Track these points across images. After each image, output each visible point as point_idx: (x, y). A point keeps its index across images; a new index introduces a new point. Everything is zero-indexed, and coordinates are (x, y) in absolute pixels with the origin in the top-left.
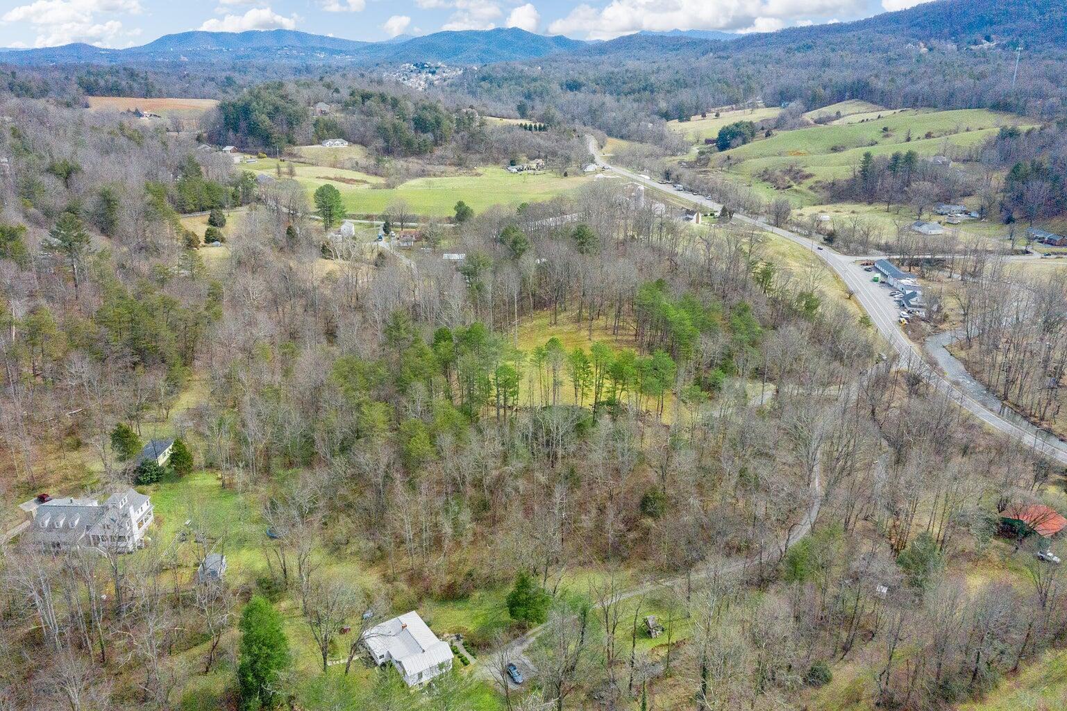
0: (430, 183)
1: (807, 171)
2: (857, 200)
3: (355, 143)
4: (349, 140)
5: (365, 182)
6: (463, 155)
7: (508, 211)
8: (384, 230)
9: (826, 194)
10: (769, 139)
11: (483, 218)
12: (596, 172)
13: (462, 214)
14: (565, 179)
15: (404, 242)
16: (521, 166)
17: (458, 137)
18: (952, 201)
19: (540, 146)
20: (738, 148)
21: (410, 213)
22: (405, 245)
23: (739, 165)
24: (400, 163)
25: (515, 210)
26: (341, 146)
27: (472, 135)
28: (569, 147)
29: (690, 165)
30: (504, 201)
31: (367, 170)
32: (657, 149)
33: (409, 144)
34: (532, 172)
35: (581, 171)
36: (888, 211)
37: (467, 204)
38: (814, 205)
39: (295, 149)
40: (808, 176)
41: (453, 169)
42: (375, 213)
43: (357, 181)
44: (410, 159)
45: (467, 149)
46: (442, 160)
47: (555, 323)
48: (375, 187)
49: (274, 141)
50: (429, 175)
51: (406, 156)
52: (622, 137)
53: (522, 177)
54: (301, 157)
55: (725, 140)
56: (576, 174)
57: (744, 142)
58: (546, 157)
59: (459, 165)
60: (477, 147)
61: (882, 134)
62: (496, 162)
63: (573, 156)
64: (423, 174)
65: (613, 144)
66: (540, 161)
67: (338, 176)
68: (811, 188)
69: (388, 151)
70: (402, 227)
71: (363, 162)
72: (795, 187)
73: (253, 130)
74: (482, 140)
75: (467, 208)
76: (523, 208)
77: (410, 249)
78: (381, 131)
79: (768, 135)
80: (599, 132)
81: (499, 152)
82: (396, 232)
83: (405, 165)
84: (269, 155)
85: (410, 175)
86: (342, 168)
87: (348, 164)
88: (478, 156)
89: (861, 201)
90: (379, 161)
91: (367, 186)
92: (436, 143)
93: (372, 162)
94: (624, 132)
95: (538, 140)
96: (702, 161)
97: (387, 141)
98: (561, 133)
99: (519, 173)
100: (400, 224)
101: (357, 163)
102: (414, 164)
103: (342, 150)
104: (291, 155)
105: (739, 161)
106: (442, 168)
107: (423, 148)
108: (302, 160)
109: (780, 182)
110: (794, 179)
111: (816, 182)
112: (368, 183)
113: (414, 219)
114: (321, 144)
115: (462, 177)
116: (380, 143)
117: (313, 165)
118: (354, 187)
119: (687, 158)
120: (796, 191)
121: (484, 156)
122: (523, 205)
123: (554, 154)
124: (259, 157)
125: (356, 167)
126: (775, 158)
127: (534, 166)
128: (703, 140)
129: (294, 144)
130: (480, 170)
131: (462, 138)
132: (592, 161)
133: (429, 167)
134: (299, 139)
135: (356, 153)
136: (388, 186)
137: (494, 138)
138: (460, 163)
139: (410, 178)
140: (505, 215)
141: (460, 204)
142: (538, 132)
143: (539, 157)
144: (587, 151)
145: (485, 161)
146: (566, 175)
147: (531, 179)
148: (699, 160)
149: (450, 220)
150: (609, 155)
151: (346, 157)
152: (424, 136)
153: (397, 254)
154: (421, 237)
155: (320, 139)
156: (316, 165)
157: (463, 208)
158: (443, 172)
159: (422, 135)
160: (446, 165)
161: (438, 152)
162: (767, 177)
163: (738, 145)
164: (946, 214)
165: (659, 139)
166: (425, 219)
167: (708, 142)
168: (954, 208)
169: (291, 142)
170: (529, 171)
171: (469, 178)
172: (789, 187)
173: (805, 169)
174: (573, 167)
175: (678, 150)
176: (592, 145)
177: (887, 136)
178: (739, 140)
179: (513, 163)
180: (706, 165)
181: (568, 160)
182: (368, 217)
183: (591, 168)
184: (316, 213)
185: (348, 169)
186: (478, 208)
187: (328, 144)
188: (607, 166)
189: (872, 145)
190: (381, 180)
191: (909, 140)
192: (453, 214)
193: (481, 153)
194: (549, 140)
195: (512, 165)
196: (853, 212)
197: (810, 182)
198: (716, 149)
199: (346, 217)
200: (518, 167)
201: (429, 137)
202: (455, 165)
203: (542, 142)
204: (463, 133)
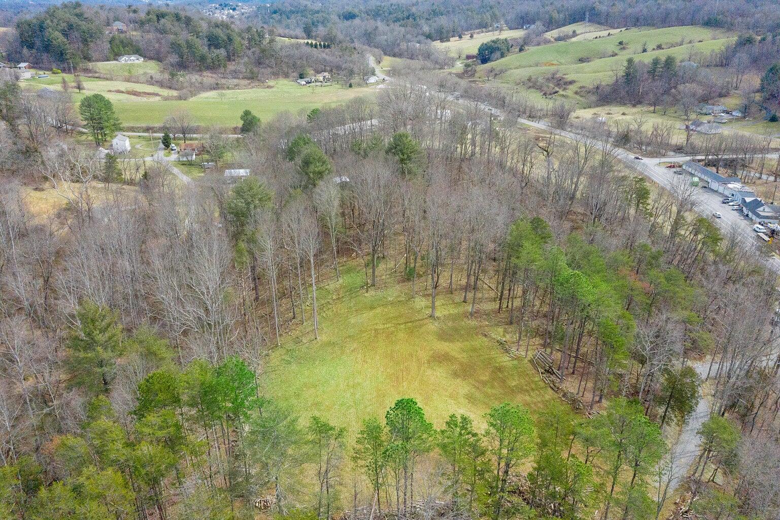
0: (222, 95)
1: (569, 78)
2: (622, 102)
3: (151, 58)
4: (145, 57)
5: (157, 95)
6: (255, 70)
7: (297, 119)
8: (164, 143)
9: (594, 98)
10: (523, 53)
11: (271, 127)
12: (377, 83)
13: (249, 124)
14: (350, 89)
15: (183, 156)
16: (309, 79)
17: (249, 53)
18: (710, 102)
19: (325, 60)
20: (498, 61)
21: (194, 124)
22: (185, 159)
23: (502, 74)
24: (195, 77)
25: (304, 118)
26: (137, 62)
27: (263, 51)
28: (351, 61)
29: (460, 76)
30: (293, 109)
31: (161, 84)
32: (429, 64)
33: (203, 59)
34: (320, 84)
35: (364, 83)
36: (654, 112)
37: (255, 113)
38: (585, 108)
39: (90, 65)
40: (571, 83)
41: (246, 82)
42: (156, 125)
43: (149, 94)
44: (205, 74)
45: (259, 63)
46: (235, 74)
47: (373, 285)
48: (166, 99)
49: (68, 56)
50: (223, 88)
51: (200, 70)
52: (394, 56)
53: (310, 90)
54: (96, 72)
55: (486, 54)
56: (359, 85)
57: (502, 56)
58: (331, 70)
59: (253, 78)
60: (267, 61)
61: (619, 47)
62: (286, 76)
63: (356, 70)
64: (216, 87)
65: (388, 61)
66: (326, 74)
67: (130, 89)
68: (576, 93)
69: (182, 65)
70: (185, 139)
71: (158, 76)
72: (561, 92)
73: (47, 47)
74: (273, 56)
75: (254, 117)
76: (314, 115)
77: (190, 164)
78: (175, 47)
79: (521, 50)
80: (376, 50)
81: (288, 67)
82: (177, 145)
83: (199, 79)
84: (64, 71)
85: (203, 88)
86: (137, 82)
87: (142, 79)
88: (269, 70)
89: (625, 104)
90: (173, 75)
91: (158, 98)
92: (229, 59)
93: (167, 76)
94: (396, 50)
95: (324, 55)
96: (468, 72)
97: (181, 56)
98: (344, 50)
99: (308, 85)
100: (181, 136)
101: (151, 78)
102: (208, 77)
103: (139, 66)
104: (86, 70)
105: (502, 72)
106: (236, 81)
107: (216, 63)
108: (97, 75)
109: (545, 89)
110: (558, 85)
111: (581, 88)
112: (159, 95)
113: (196, 130)
114: (117, 60)
115: (254, 89)
116: (173, 58)
117: (107, 79)
118: (145, 99)
119: (454, 71)
120: (563, 96)
121: (275, 70)
122: (315, 112)
123: (339, 68)
124: (54, 73)
125: (151, 81)
126: (534, 68)
127: (321, 79)
128: (464, 56)
129: (89, 60)
130: (271, 83)
131: (254, 53)
132: (373, 74)
133: (223, 81)
134: (94, 55)
135: (152, 68)
136: (180, 98)
137: (283, 53)
138: (252, 77)
139: (204, 91)
140: (294, 123)
141: (247, 113)
142: (323, 49)
143: (325, 71)
144: (368, 64)
145: (276, 75)
146: (351, 86)
147: (319, 90)
148: (466, 72)
149: (235, 130)
150: (386, 69)
151: (141, 71)
152: (217, 51)
153: (176, 170)
154: (203, 150)
155: (116, 56)
156: (111, 79)
157: (249, 117)
158: (236, 85)
159: (215, 51)
160: (239, 78)
161: (231, 66)
162: (531, 84)
163: (498, 59)
164: (710, 114)
165: (428, 56)
166: (207, 130)
167: (468, 57)
168: (715, 108)
169: (88, 58)
170: (317, 84)
171: (262, 90)
172: (556, 92)
173: (567, 76)
174: (356, 80)
175: (445, 64)
176: (371, 61)
177: (624, 48)
178: (498, 54)
179: (301, 76)
180: (473, 75)
181: (351, 73)
182: (147, 130)
183: (372, 80)
184: (84, 127)
185: (143, 83)
186: (265, 117)
187: (124, 59)
188: (387, 78)
189: (613, 56)
190: (175, 93)
191: (645, 51)
192: (240, 124)
193: (272, 68)
194: (333, 55)
195: (301, 78)
196: (624, 114)
197: (573, 88)
198: (479, 61)
199: (121, 130)
200: (306, 79)
201: (222, 52)
202: (248, 79)
203: (327, 58)
204: (254, 49)
